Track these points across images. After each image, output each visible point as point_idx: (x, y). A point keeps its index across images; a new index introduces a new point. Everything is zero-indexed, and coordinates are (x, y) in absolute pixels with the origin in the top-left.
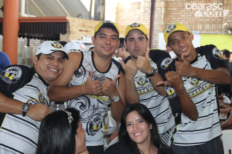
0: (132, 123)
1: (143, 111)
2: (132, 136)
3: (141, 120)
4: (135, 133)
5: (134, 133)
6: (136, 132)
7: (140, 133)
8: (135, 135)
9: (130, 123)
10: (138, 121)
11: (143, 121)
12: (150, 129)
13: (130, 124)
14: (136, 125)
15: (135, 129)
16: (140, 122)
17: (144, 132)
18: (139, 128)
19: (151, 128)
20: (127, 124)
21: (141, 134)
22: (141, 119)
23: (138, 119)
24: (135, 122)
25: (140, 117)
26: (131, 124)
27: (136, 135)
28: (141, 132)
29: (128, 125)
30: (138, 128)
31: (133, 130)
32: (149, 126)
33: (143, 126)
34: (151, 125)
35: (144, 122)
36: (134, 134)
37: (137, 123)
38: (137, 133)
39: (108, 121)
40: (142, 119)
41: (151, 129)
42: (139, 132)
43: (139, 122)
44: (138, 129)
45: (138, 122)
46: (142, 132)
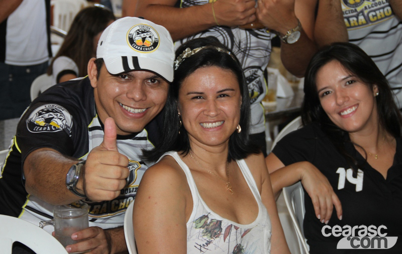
0: (330, 90)
1: (352, 57)
2: (335, 118)
3: (350, 79)
4: (343, 111)
5: (339, 110)
6: (342, 107)
7: (354, 109)
8: (342, 114)
9: (327, 90)
10: (344, 82)
11: (355, 81)
12: (375, 95)
13: (327, 93)
14: (342, 91)
15: (340, 101)
16: (350, 83)
17: (362, 105)
18: (348, 97)
19: (377, 94)
20: (321, 93)
21: (356, 110)
22: (350, 76)
23: (343, 77)
24: (337, 86)
25: (347, 72)
26: (329, 92)
27: (345, 113)
28: (354, 105)
29: (323, 96)
30: (345, 97)
31: (337, 104)
32: (371, 90)
33: (359, 91)
34: (375, 86)
35: (359, 81)
36: (339, 114)
37: (344, 87)
38: (346, 109)
39: (275, 84)
40: (353, 76)
41: (377, 97)
42: (351, 107)
43: (348, 84)
44: (347, 99)
45: (346, 85)
46: (358, 105)
